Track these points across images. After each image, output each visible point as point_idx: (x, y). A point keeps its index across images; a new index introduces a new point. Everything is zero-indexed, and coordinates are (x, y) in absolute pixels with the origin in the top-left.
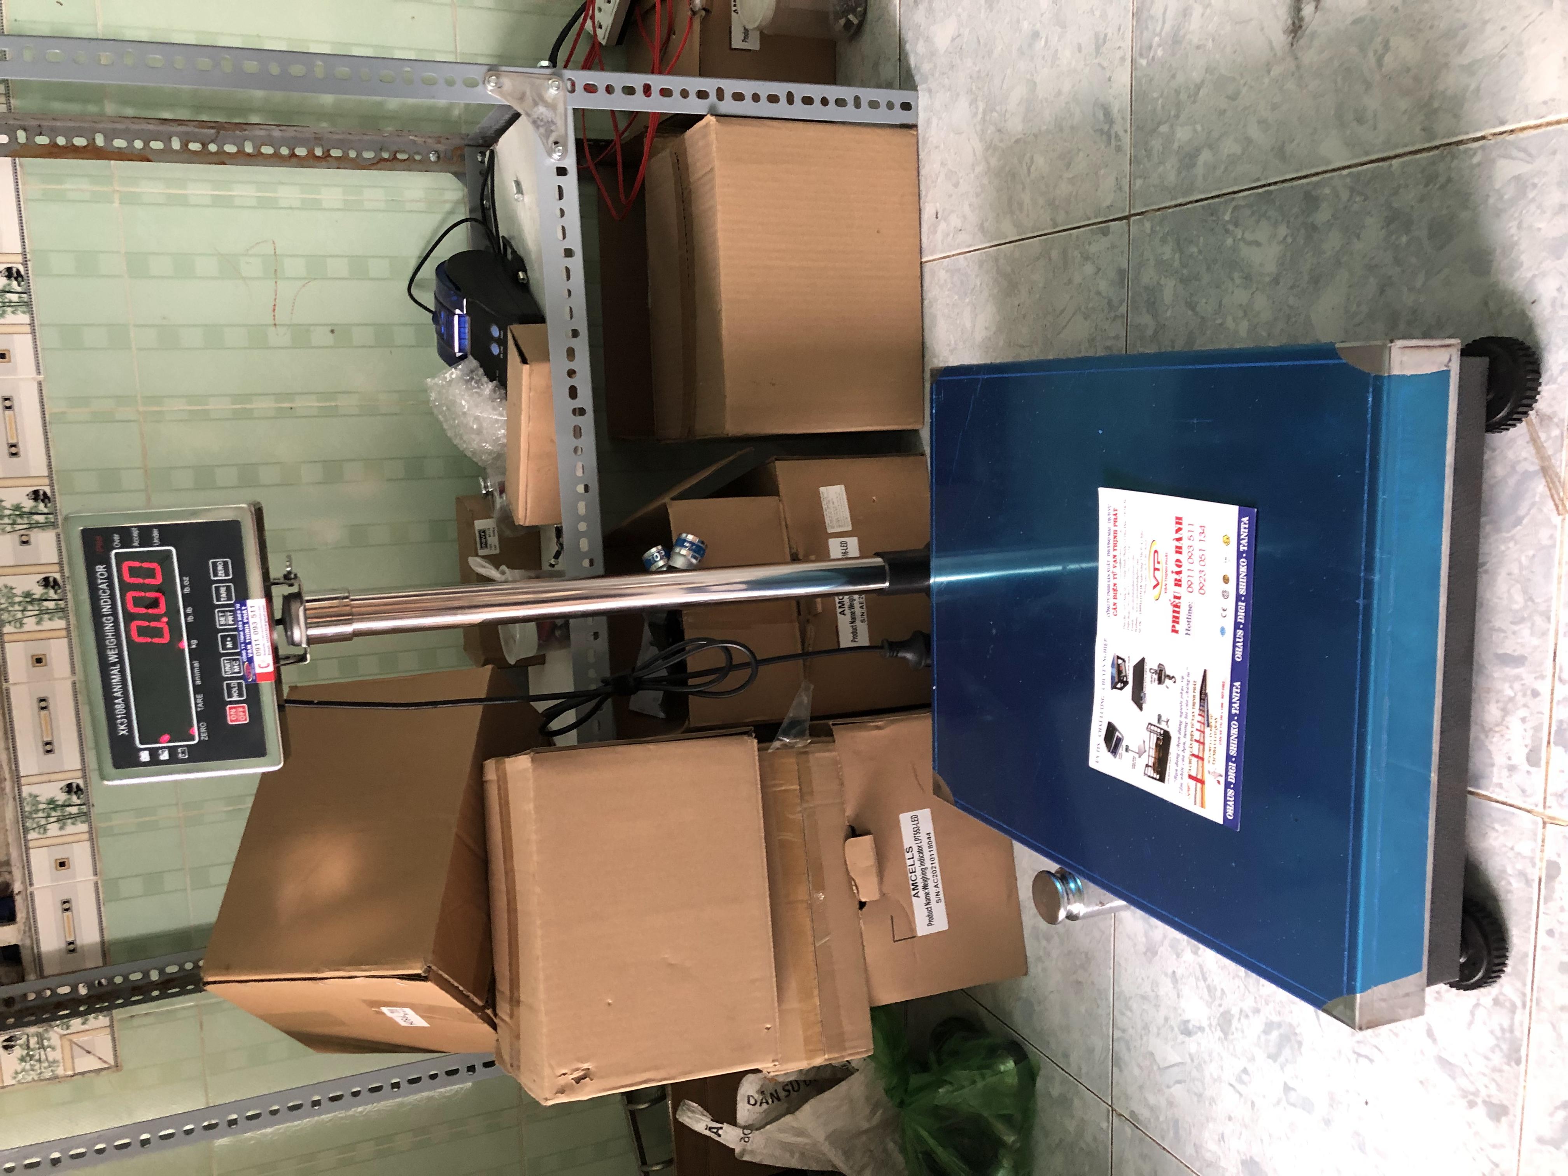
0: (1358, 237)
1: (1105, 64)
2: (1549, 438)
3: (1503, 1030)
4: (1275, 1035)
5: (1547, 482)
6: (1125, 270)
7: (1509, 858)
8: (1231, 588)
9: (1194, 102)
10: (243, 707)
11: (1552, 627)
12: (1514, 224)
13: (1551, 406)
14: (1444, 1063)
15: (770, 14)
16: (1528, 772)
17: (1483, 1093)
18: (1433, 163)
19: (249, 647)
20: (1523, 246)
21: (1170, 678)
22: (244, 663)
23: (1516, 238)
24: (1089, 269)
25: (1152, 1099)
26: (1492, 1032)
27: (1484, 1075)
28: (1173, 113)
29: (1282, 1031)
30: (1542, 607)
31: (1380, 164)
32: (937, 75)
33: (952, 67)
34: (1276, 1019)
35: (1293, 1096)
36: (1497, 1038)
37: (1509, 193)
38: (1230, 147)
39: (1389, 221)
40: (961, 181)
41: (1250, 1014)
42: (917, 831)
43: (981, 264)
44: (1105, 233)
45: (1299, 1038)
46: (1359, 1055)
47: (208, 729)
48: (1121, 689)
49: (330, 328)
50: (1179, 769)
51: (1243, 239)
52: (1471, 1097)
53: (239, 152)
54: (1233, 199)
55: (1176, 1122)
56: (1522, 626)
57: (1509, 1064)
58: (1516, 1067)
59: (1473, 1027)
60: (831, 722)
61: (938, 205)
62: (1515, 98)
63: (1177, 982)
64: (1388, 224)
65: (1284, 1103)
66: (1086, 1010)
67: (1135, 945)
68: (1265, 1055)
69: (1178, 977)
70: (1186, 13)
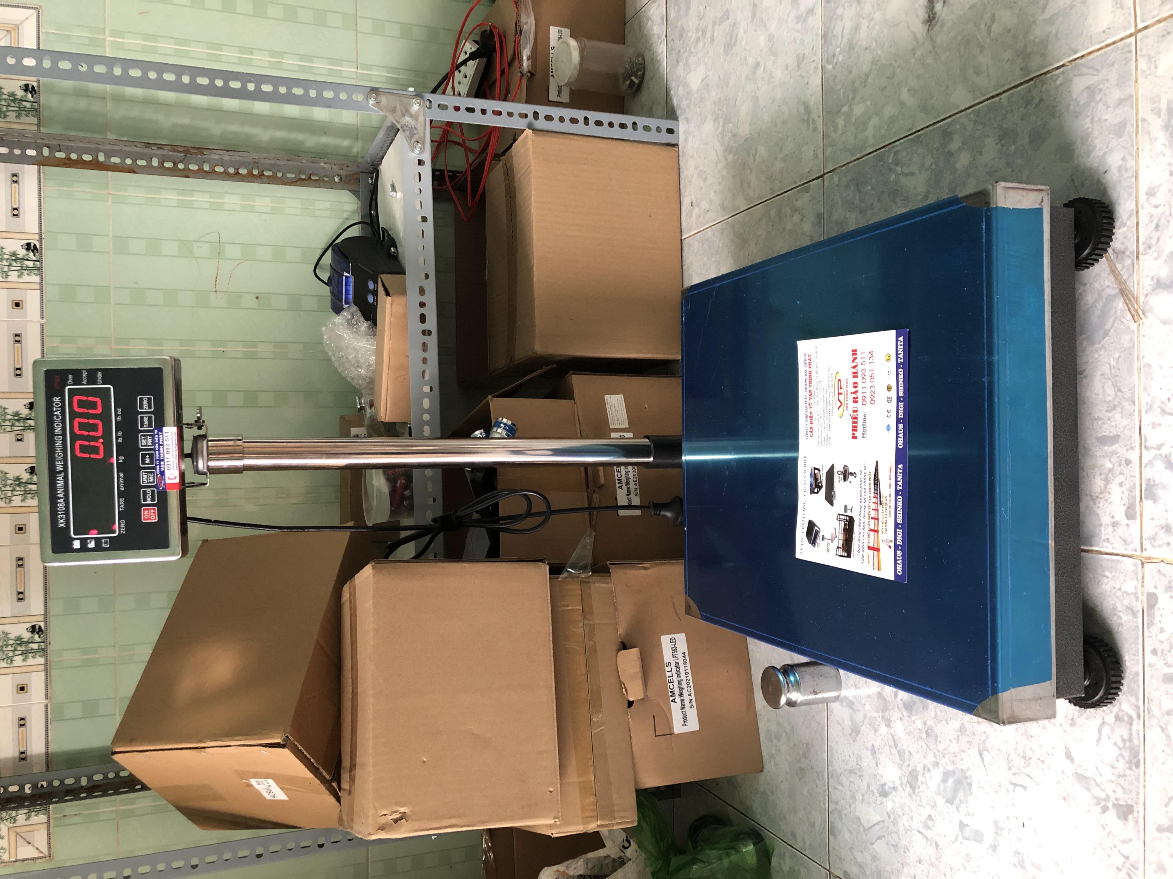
0: (981, 153)
1: (804, 74)
2: (1123, 267)
3: (1124, 741)
4: (951, 781)
5: (1125, 300)
6: (821, 213)
7: (1118, 597)
8: (893, 394)
9: (865, 86)
10: (154, 509)
11: (1137, 409)
12: (1088, 120)
13: (1123, 243)
14: (1080, 778)
15: (576, 73)
16: (1127, 525)
17: (1113, 796)
18: (1028, 92)
19: (162, 463)
20: (1095, 134)
21: (851, 474)
22: (157, 475)
23: (1090, 130)
24: (797, 218)
25: (859, 858)
26: (1115, 744)
27: (1112, 782)
28: (850, 97)
29: (956, 777)
30: (1128, 395)
31: (994, 100)
32: (691, 107)
33: (702, 99)
34: (950, 768)
35: (967, 832)
36: (1120, 749)
37: (1083, 100)
38: (889, 111)
39: (1001, 138)
40: (709, 176)
41: (931, 768)
42: (674, 650)
43: (722, 231)
44: (807, 191)
45: (969, 781)
46: (1015, 785)
47: (126, 525)
48: (817, 493)
49: (256, 296)
50: (861, 544)
51: (902, 173)
52: (1103, 803)
53: (199, 169)
54: (894, 147)
55: (879, 874)
56: (1114, 412)
57: (1130, 769)
58: (1136, 770)
59: (1101, 742)
60: (608, 562)
61: (693, 197)
62: (1082, 33)
63: (875, 753)
64: (1001, 140)
65: (960, 838)
66: (808, 792)
67: (843, 728)
68: (944, 800)
69: (876, 750)
70: (857, 28)
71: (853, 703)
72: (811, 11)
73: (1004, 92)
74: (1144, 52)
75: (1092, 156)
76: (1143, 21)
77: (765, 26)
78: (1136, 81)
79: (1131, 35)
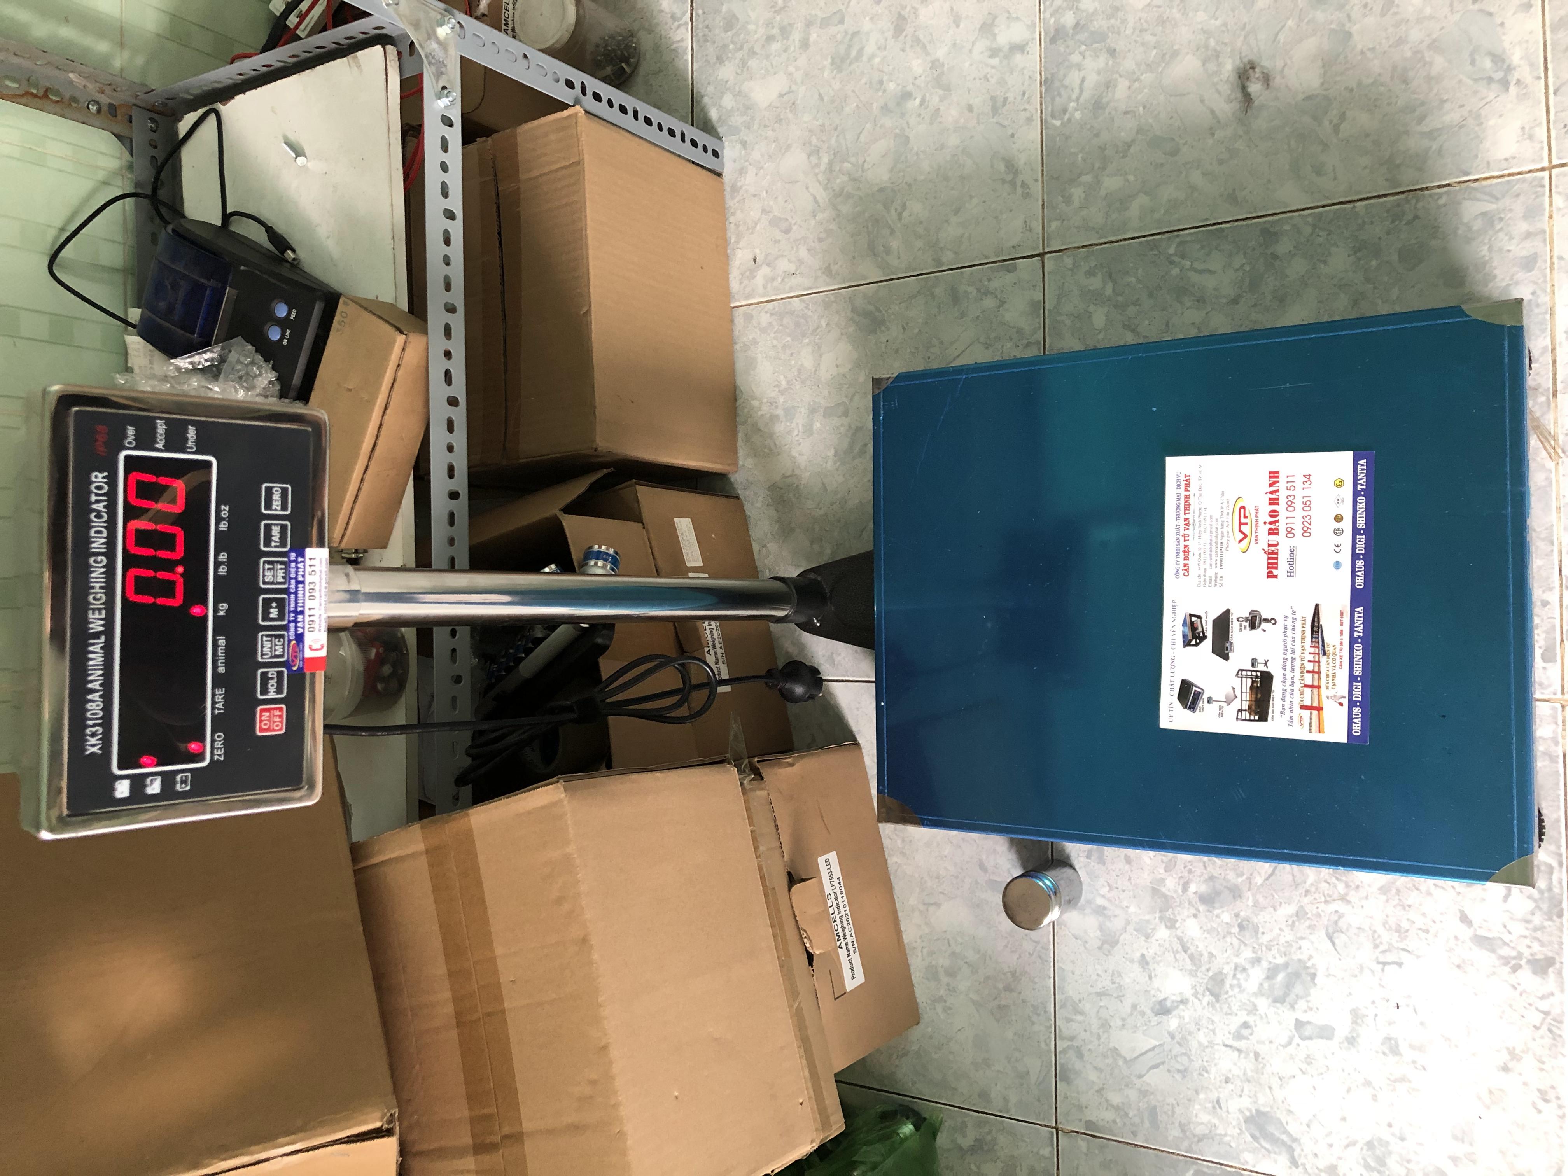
0: (1325, 262)
1: (1006, 123)
4: (1281, 977)
5: (1538, 437)
8: (1347, 525)
9: (1124, 156)
11: (1556, 549)
12: (1486, 248)
13: (1534, 380)
14: (1482, 940)
15: (567, 37)
16: (1543, 668)
17: (1527, 953)
18: (1398, 205)
20: (1495, 263)
21: (1266, 620)
23: (1487, 258)
24: (989, 302)
25: (1116, 1099)
27: (1526, 937)
28: (1097, 165)
29: (1289, 970)
31: (1344, 206)
32: (756, 127)
33: (779, 120)
34: (1280, 961)
35: (1308, 1030)
36: (1535, 901)
37: (1477, 225)
38: (1169, 193)
39: (1356, 250)
40: (795, 228)
41: (1248, 966)
42: (831, 877)
43: (827, 305)
44: (1012, 270)
45: (1312, 971)
46: (1385, 964)
47: (225, 743)
48: (1197, 645)
50: (1287, 705)
51: (1192, 269)
52: (1513, 962)
54: (1176, 236)
55: (1153, 1111)
57: (1550, 919)
58: (1558, 920)
59: (1510, 899)
60: (756, 759)
61: (757, 251)
62: (1476, 156)
63: (1147, 963)
64: (1355, 253)
65: (1297, 1040)
66: (1015, 1034)
67: (1086, 942)
68: (1270, 1000)
69: (1148, 959)
70: (1109, 85)
71: (1105, 908)
72: (1020, 48)
73: (1360, 200)
74: (1560, 189)
75: (1491, 285)
76: (1560, 158)
77: (924, 47)
78: (1551, 217)
79: (1543, 169)
